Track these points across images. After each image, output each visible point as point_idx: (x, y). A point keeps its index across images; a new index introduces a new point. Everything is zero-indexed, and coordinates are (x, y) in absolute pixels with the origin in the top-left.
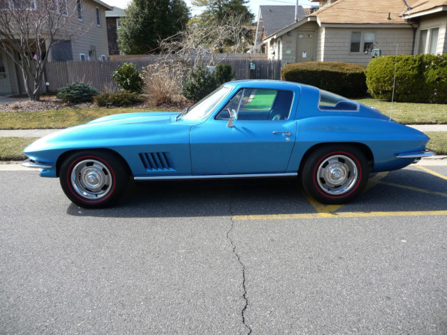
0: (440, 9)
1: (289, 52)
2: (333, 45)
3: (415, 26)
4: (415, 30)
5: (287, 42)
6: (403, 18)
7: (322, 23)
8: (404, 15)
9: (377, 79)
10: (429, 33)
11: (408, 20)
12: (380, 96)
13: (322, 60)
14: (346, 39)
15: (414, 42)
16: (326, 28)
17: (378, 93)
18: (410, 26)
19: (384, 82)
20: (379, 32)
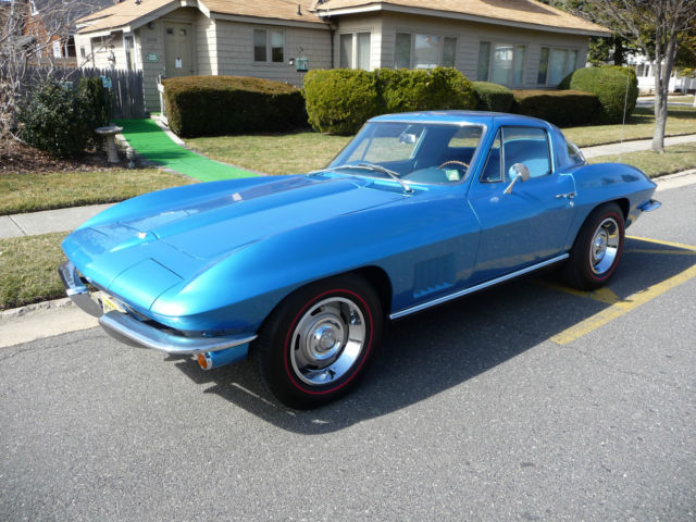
0: (378, 7)
1: (153, 57)
2: (230, 48)
3: (334, 28)
4: (332, 33)
5: (149, 40)
6: (317, 15)
7: (212, 12)
8: (318, 11)
9: (325, 103)
10: (354, 39)
11: (325, 18)
12: (330, 128)
13: (215, 72)
14: (246, 41)
15: (332, 51)
16: (217, 21)
17: (328, 125)
18: (327, 28)
19: (336, 108)
20: (290, 33)
